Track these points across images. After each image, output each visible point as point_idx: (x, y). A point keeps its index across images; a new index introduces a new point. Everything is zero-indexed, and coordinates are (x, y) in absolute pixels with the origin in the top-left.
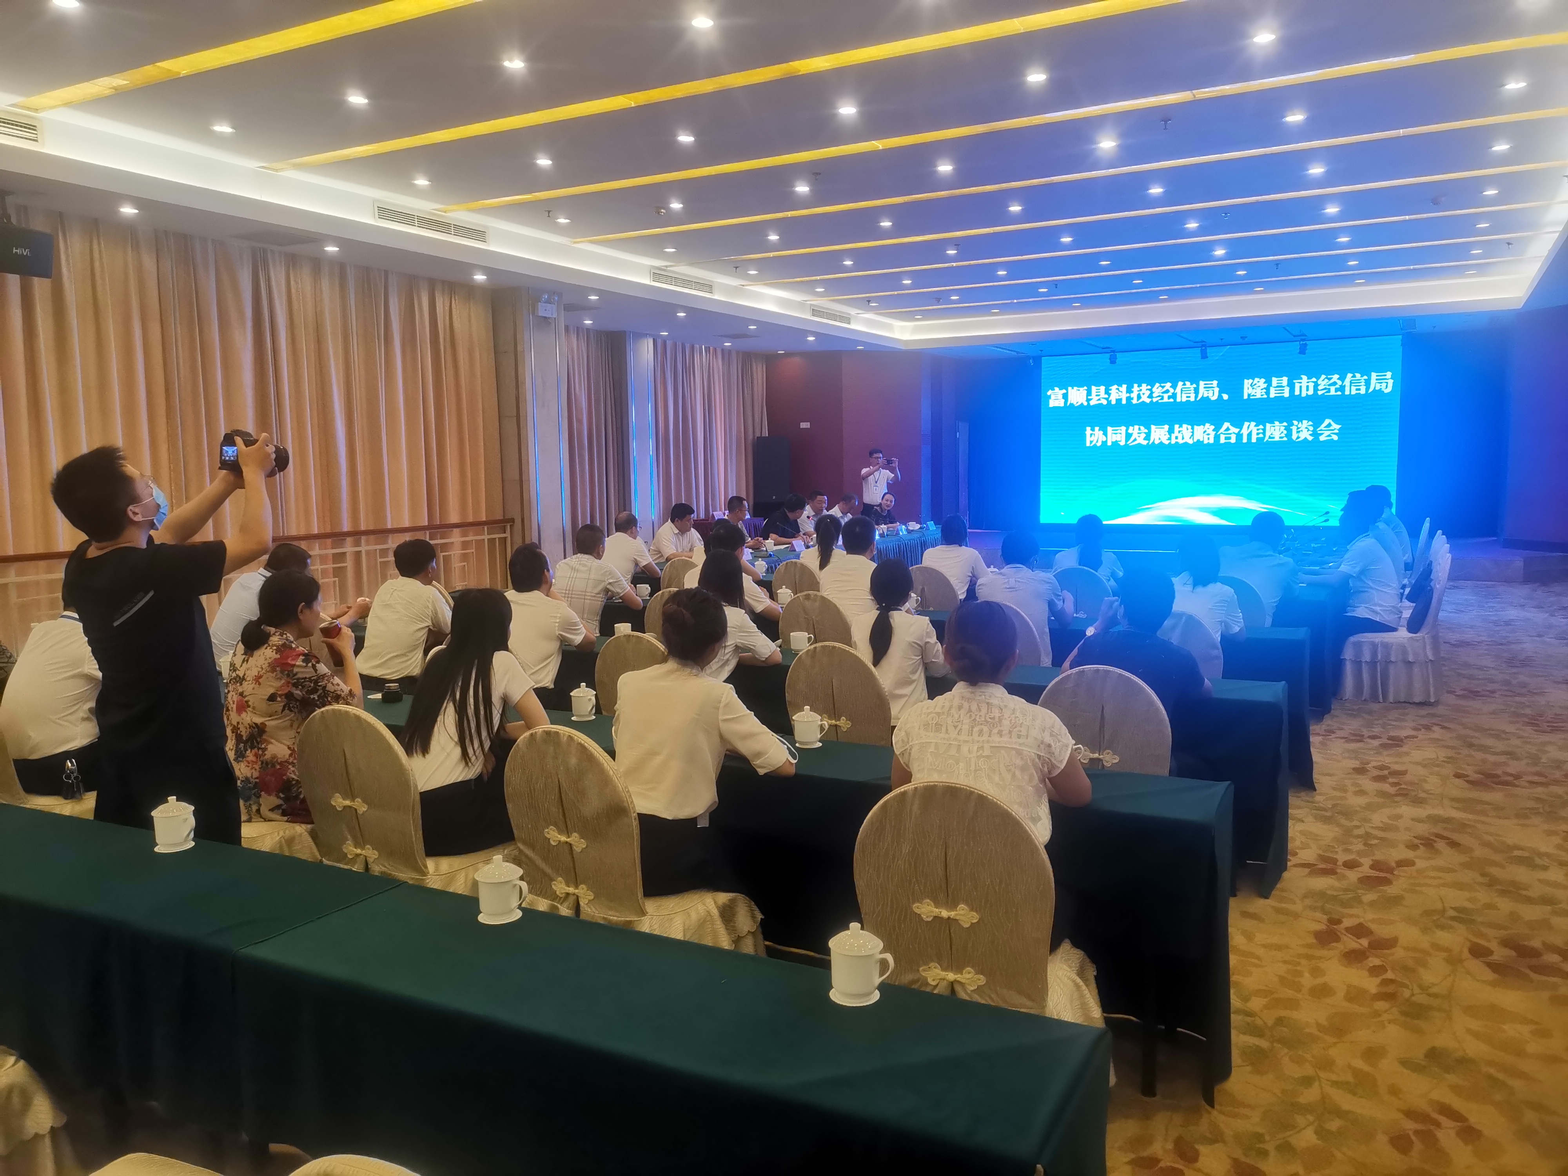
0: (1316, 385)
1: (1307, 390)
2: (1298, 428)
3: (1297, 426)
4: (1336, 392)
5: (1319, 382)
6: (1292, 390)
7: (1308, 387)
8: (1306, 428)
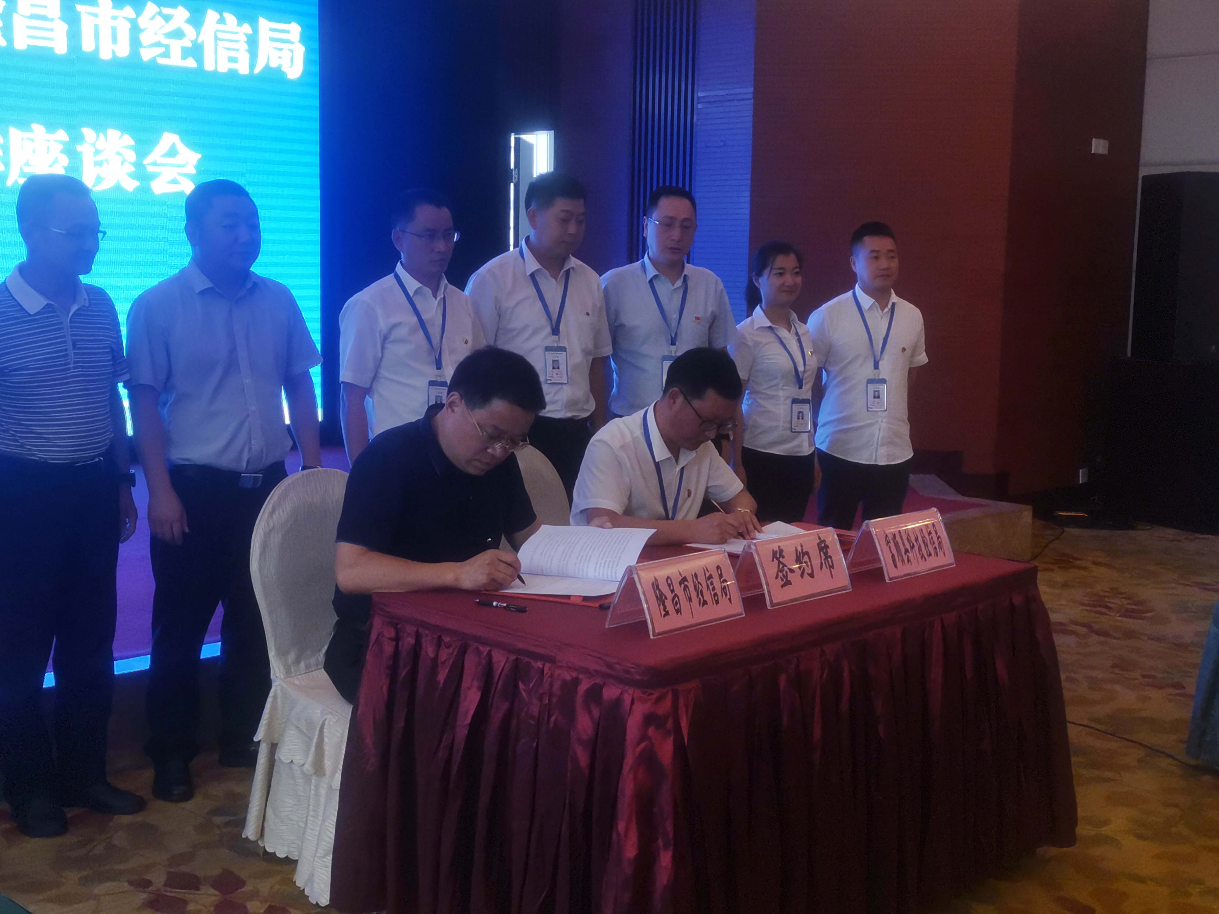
0: (135, 30)
1: (114, 39)
2: (97, 152)
3: (94, 145)
4: (184, 57)
5: (142, 22)
6: (74, 36)
7: (114, 30)
8: (119, 154)
